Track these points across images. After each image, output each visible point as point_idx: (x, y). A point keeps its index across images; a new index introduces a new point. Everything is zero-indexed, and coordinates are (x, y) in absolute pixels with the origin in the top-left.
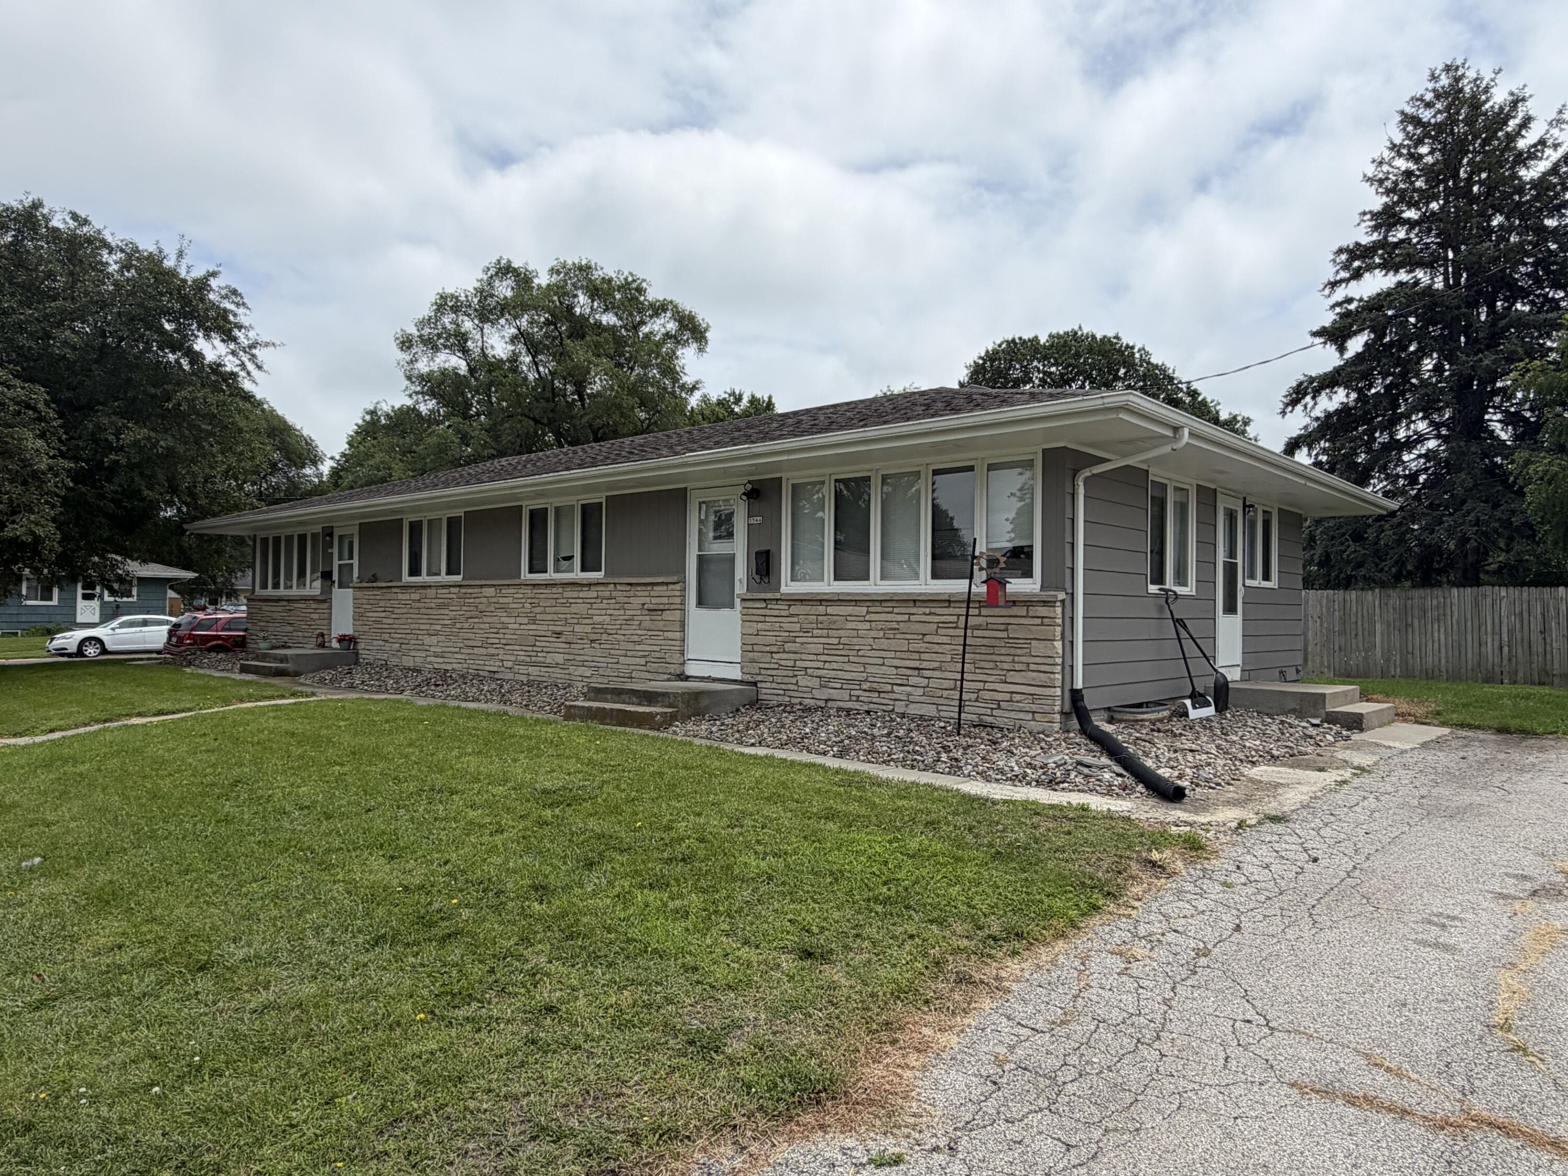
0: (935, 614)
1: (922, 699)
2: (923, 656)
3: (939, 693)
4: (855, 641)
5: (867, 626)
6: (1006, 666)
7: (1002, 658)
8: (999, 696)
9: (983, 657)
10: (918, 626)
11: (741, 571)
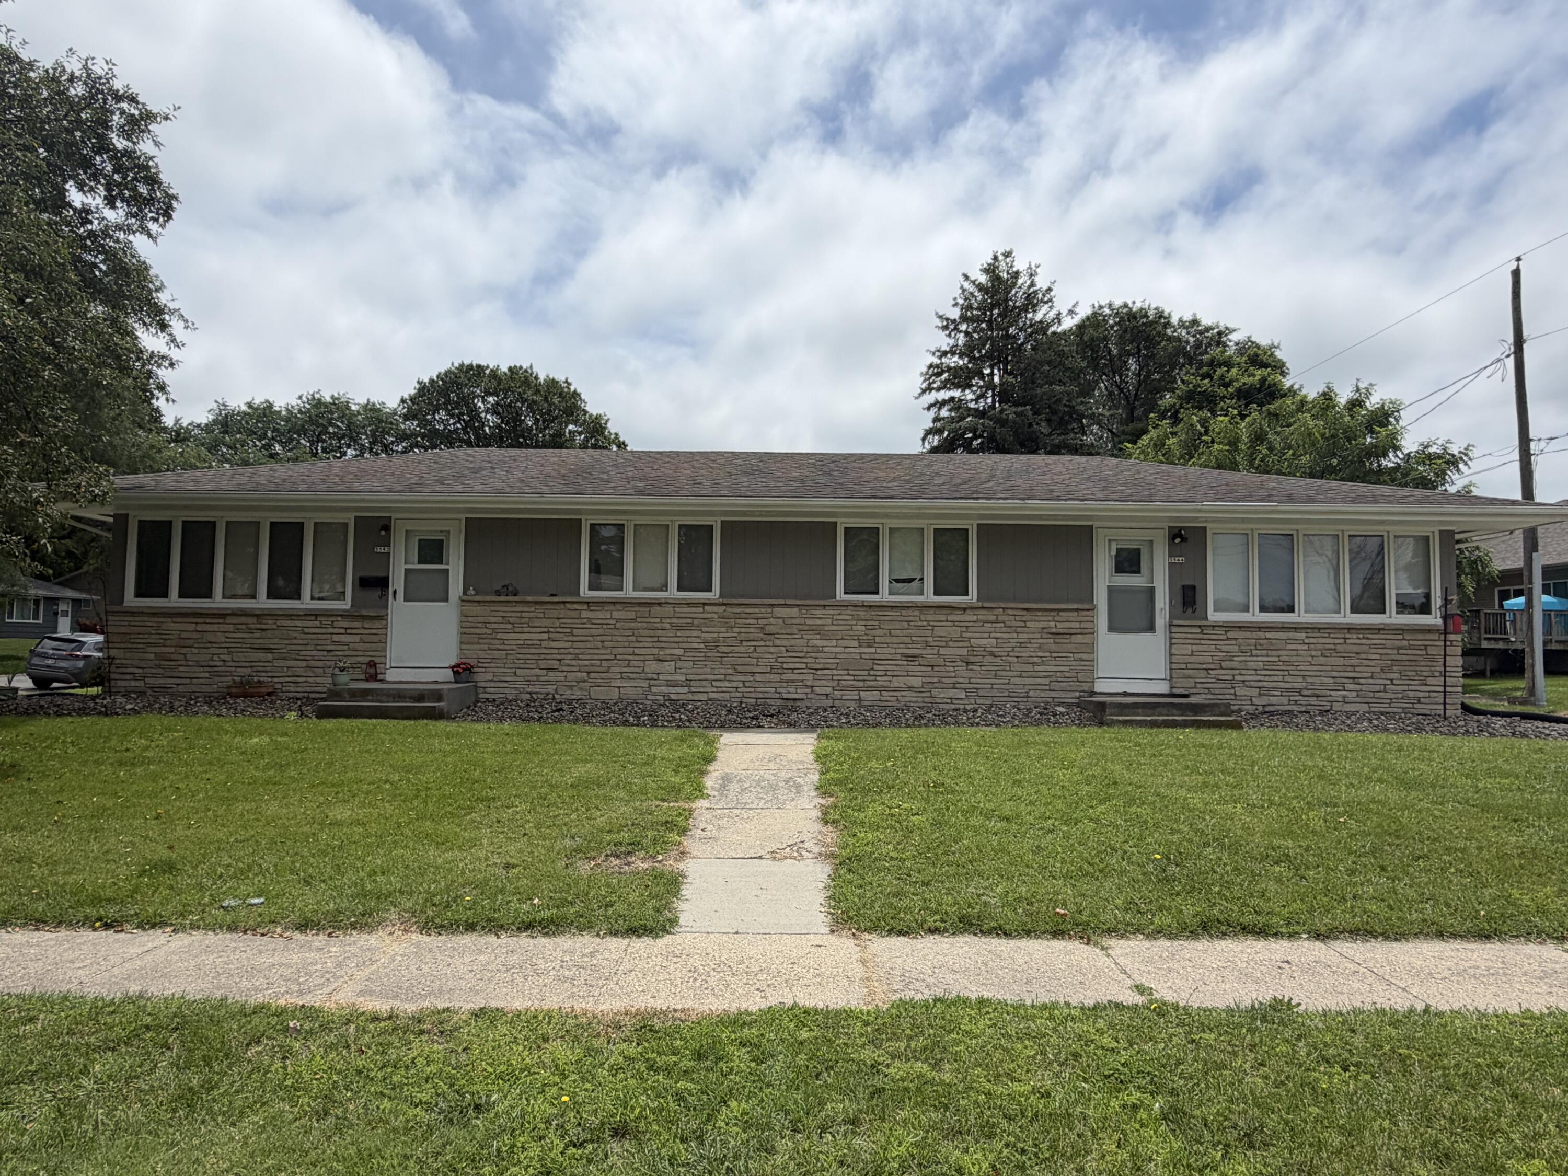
0: (1368, 638)
1: (1358, 700)
2: (1357, 669)
3: (1371, 694)
4: (1294, 659)
5: (1306, 647)
6: (1425, 674)
7: (1423, 669)
8: (1421, 695)
9: (1407, 668)
10: (1351, 647)
11: (1162, 602)
